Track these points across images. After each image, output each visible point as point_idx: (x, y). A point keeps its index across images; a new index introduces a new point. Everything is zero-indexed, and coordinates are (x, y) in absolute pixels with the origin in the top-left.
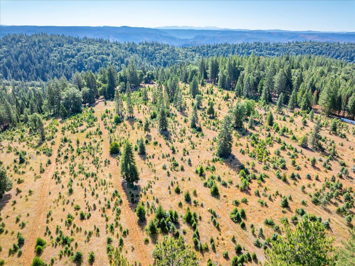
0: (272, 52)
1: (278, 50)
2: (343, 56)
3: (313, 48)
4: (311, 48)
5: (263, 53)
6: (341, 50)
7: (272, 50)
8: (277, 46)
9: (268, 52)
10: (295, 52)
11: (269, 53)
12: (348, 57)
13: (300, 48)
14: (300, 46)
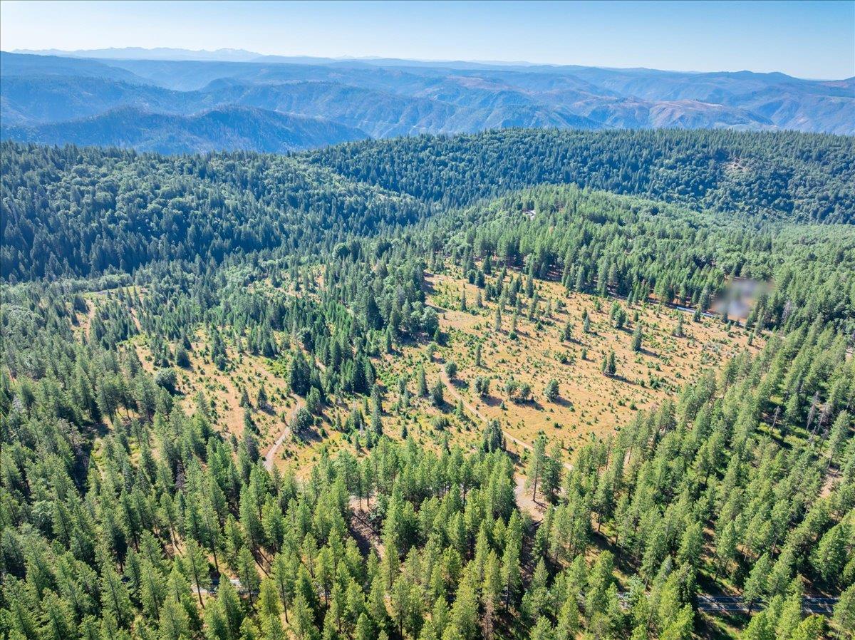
0: (458, 154)
1: (466, 150)
2: (572, 157)
3: (523, 143)
4: (518, 142)
5: (442, 157)
6: (566, 146)
7: (457, 151)
8: (462, 141)
9: (451, 154)
10: (495, 152)
11: (453, 157)
12: (579, 159)
13: (502, 142)
14: (499, 140)
